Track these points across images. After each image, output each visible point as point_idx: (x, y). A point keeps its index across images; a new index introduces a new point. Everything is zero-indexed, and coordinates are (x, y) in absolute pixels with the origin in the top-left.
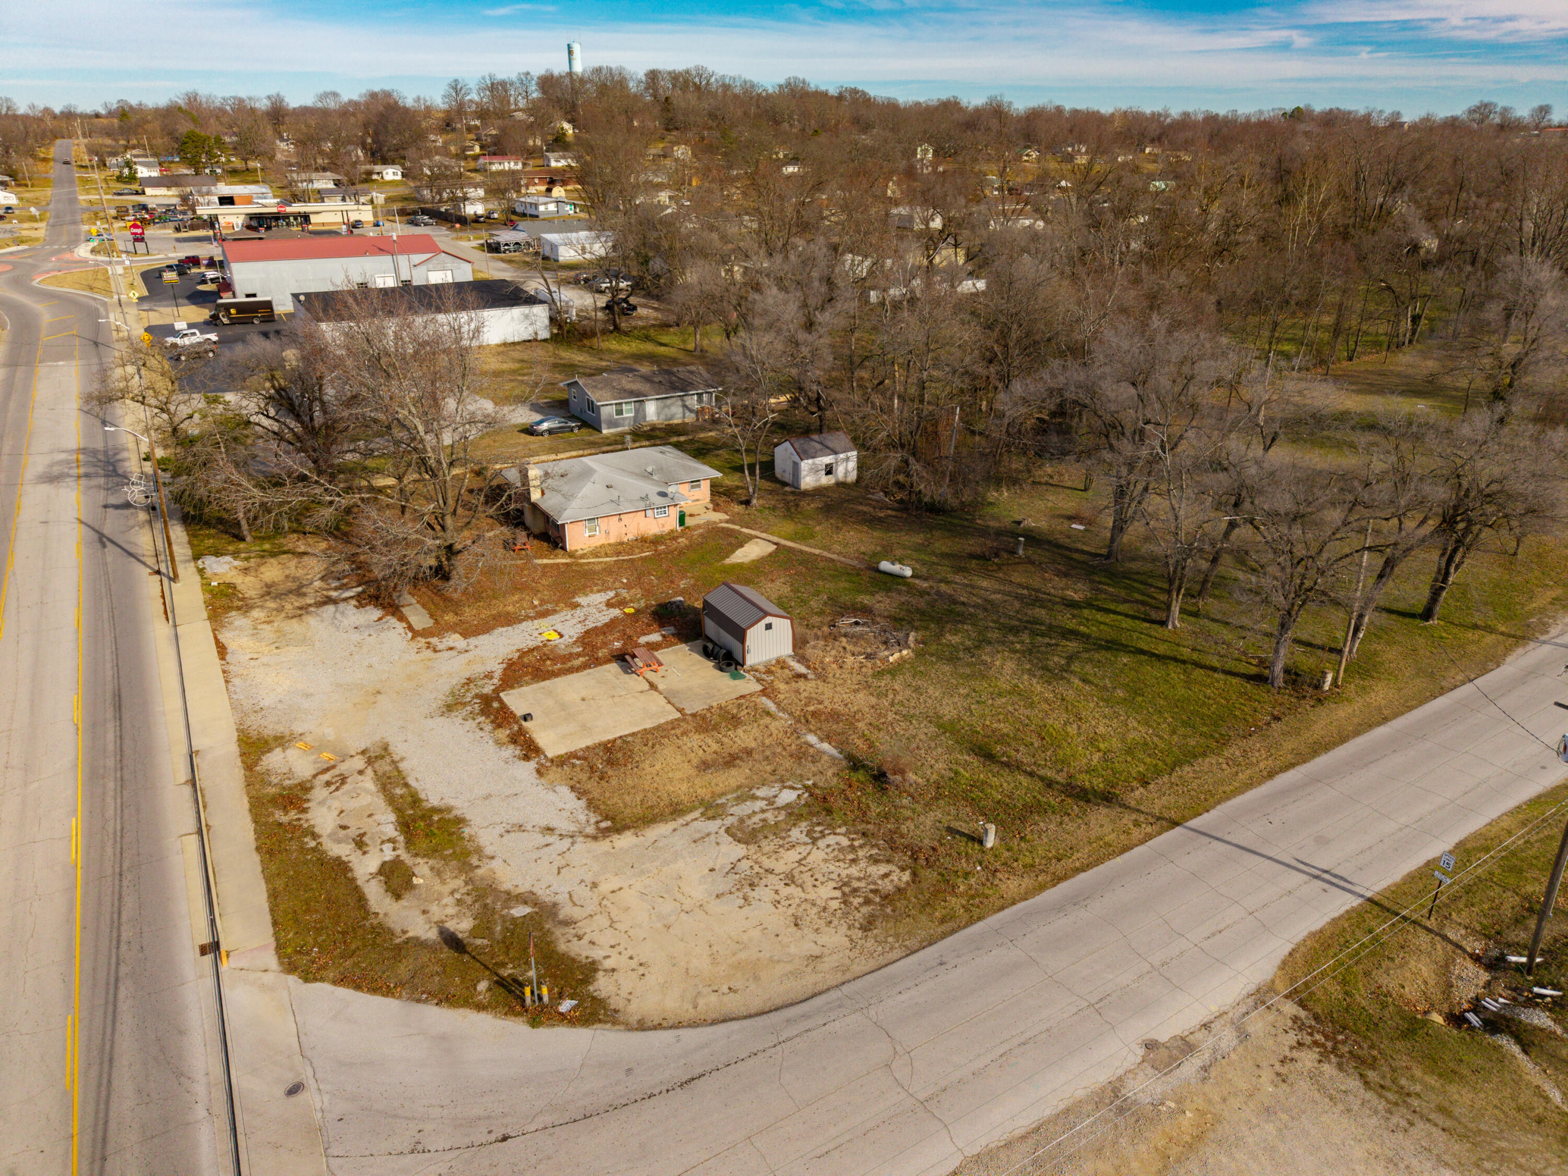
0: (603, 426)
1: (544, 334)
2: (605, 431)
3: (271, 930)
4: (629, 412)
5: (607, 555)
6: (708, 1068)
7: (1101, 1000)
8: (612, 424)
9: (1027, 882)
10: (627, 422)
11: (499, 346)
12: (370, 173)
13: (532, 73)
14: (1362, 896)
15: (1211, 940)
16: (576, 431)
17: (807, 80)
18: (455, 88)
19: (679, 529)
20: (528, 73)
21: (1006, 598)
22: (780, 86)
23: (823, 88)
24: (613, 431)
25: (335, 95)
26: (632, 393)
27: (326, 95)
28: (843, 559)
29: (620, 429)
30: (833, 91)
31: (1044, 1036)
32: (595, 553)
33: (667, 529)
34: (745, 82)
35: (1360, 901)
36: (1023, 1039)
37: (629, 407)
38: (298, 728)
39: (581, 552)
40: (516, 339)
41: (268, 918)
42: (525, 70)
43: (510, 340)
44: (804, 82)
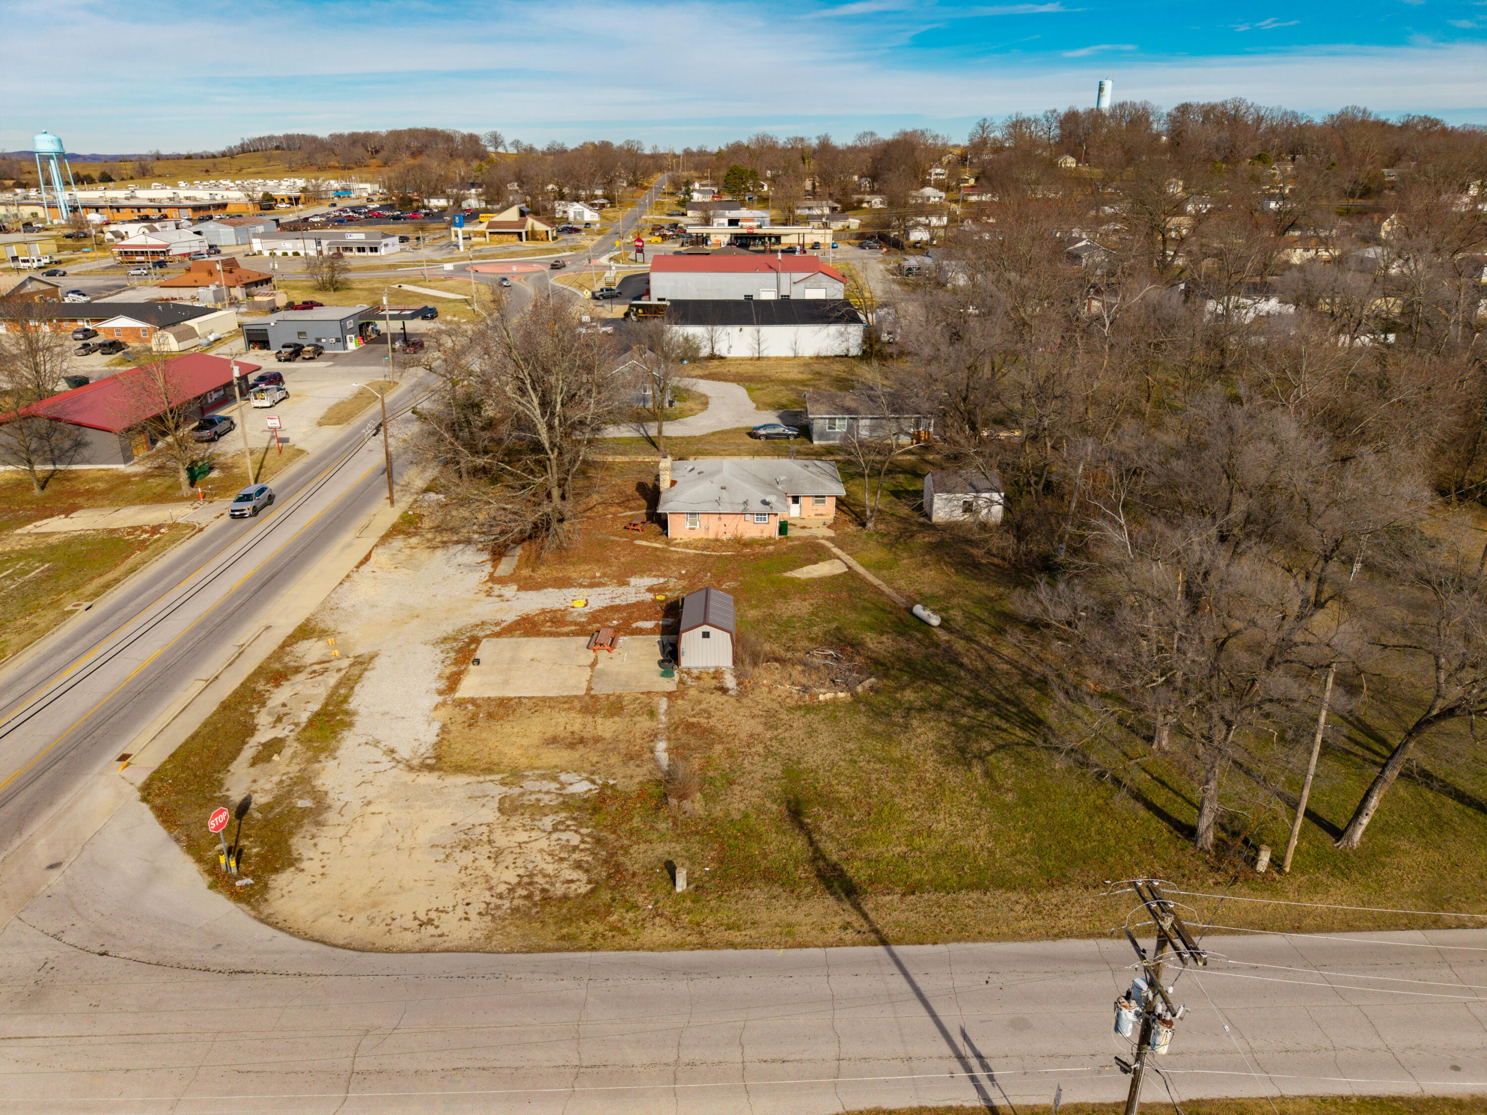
0: (815, 437)
1: (855, 351)
2: (816, 442)
3: (165, 757)
4: (841, 426)
5: (695, 548)
6: (260, 969)
7: (592, 1067)
8: (823, 436)
9: (673, 936)
10: (838, 436)
11: (811, 358)
12: (861, 202)
13: (1059, 111)
14: (987, 1099)
15: (764, 1064)
16: (792, 439)
17: (1369, 109)
18: (983, 127)
19: (777, 537)
20: (1055, 111)
21: (1014, 670)
22: (1332, 116)
23: (1383, 118)
24: (823, 443)
25: (872, 134)
26: (848, 411)
27: (865, 134)
28: (894, 595)
29: (831, 442)
30: (1394, 120)
31: (508, 1071)
32: (686, 545)
33: (766, 535)
34: (1286, 113)
35: (979, 1103)
36: (486, 1065)
37: (842, 422)
38: (341, 629)
39: (678, 541)
40: (829, 354)
41: (172, 750)
42: (1052, 108)
43: (823, 354)
44: (1364, 112)
